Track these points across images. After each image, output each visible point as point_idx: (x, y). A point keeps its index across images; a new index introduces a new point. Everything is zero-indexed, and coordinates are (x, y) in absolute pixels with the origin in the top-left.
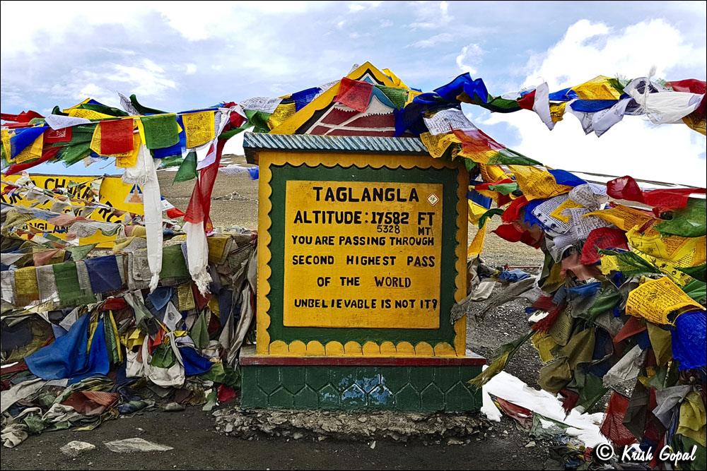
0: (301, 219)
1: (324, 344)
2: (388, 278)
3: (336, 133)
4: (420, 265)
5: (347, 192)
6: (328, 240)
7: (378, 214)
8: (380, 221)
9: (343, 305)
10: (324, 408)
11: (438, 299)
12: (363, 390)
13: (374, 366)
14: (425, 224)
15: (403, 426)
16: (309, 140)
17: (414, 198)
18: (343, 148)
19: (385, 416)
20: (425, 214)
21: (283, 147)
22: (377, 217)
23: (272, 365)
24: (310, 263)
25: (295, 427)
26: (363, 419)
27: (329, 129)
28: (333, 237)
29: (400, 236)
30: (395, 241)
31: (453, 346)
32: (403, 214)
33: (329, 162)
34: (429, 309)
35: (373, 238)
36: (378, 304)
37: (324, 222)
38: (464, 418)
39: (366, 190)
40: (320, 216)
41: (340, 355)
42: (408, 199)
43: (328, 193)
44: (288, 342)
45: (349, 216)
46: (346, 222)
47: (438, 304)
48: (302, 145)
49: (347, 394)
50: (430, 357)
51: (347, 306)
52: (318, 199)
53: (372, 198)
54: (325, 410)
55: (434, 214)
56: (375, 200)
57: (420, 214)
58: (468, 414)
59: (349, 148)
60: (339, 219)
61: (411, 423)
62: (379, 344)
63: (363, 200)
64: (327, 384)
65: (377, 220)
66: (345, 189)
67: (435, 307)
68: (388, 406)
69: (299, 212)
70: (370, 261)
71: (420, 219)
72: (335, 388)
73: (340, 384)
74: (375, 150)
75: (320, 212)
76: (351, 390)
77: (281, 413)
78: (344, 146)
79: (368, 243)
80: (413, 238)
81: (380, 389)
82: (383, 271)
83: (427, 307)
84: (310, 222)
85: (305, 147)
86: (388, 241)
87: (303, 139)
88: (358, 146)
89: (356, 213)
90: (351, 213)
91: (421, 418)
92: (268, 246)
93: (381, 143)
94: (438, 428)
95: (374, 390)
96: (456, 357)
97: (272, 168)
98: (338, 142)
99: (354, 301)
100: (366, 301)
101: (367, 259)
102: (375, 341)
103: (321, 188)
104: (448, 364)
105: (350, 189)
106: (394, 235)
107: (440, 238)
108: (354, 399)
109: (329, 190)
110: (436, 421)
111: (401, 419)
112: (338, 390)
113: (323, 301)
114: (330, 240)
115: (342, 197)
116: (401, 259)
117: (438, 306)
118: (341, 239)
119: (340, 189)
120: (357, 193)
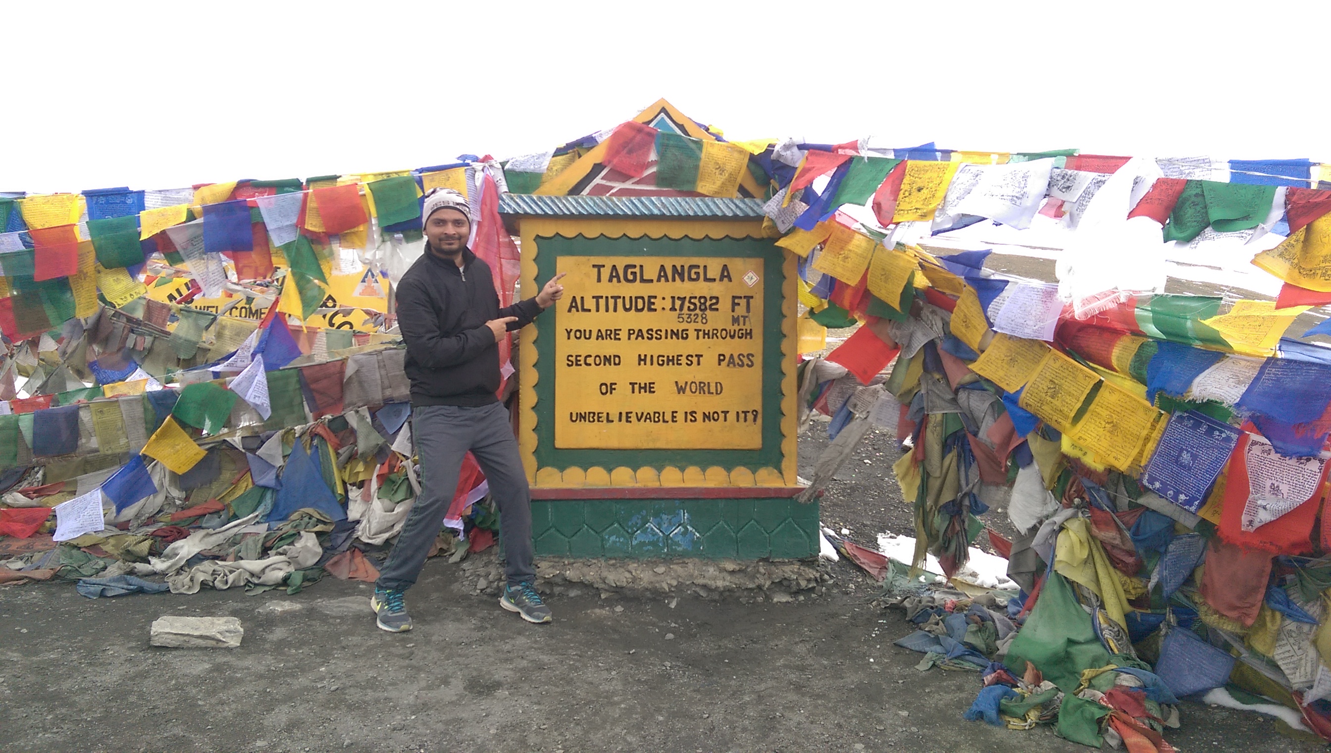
0: (576, 307)
1: (610, 471)
2: (692, 382)
3: (622, 193)
4: (735, 366)
5: (637, 270)
6: (613, 334)
8: (681, 309)
9: (633, 418)
10: (609, 555)
11: (759, 410)
12: (661, 531)
13: (674, 499)
14: (741, 310)
15: (715, 579)
16: (586, 203)
17: (726, 276)
18: (629, 213)
19: (691, 566)
20: (741, 298)
21: (550, 213)
22: (678, 303)
23: (541, 500)
24: (590, 365)
25: (570, 582)
26: (661, 569)
27: (612, 188)
28: (620, 330)
29: (707, 328)
30: (701, 333)
31: (781, 473)
32: (711, 298)
33: (614, 231)
34: (747, 423)
35: (672, 331)
36: (680, 417)
37: (607, 310)
38: (796, 567)
39: (662, 268)
40: (602, 302)
41: (630, 485)
42: (718, 278)
43: (612, 273)
44: (562, 469)
45: (640, 301)
46: (637, 310)
47: (760, 416)
48: (576, 209)
49: (639, 537)
50: (749, 486)
51: (639, 420)
52: (599, 280)
53: (670, 278)
54: (610, 559)
55: (752, 297)
56: (674, 280)
57: (734, 298)
58: (803, 562)
59: (637, 213)
60: (628, 306)
61: (725, 574)
62: (682, 470)
63: (659, 280)
64: (613, 524)
65: (677, 307)
66: (635, 266)
67: (755, 420)
68: (695, 552)
69: (574, 298)
70: (668, 360)
71: (734, 304)
72: (624, 528)
73: (630, 524)
74: (673, 215)
75: (602, 297)
76: (645, 531)
77: (551, 564)
78: (631, 210)
79: (666, 338)
80: (726, 330)
81: (682, 530)
82: (685, 374)
83: (745, 420)
84: (589, 310)
85: (580, 212)
86: (692, 334)
87: (578, 202)
88: (649, 210)
89: (650, 297)
90: (643, 298)
91: (737, 568)
92: (534, 342)
93: (681, 205)
94: (760, 580)
95: (676, 531)
96: (783, 486)
97: (539, 240)
98: (624, 205)
99: (648, 414)
100: (664, 413)
101: (665, 359)
102: (676, 466)
103: (604, 266)
104: (773, 495)
105: (641, 266)
106: (700, 326)
107: (761, 329)
108: (650, 543)
109: (614, 266)
110: (758, 572)
111: (711, 569)
112: (628, 532)
113: (608, 414)
114: (616, 334)
115: (630, 277)
116: (710, 359)
117: (759, 420)
118: (630, 332)
119: (627, 267)
120: (651, 272)
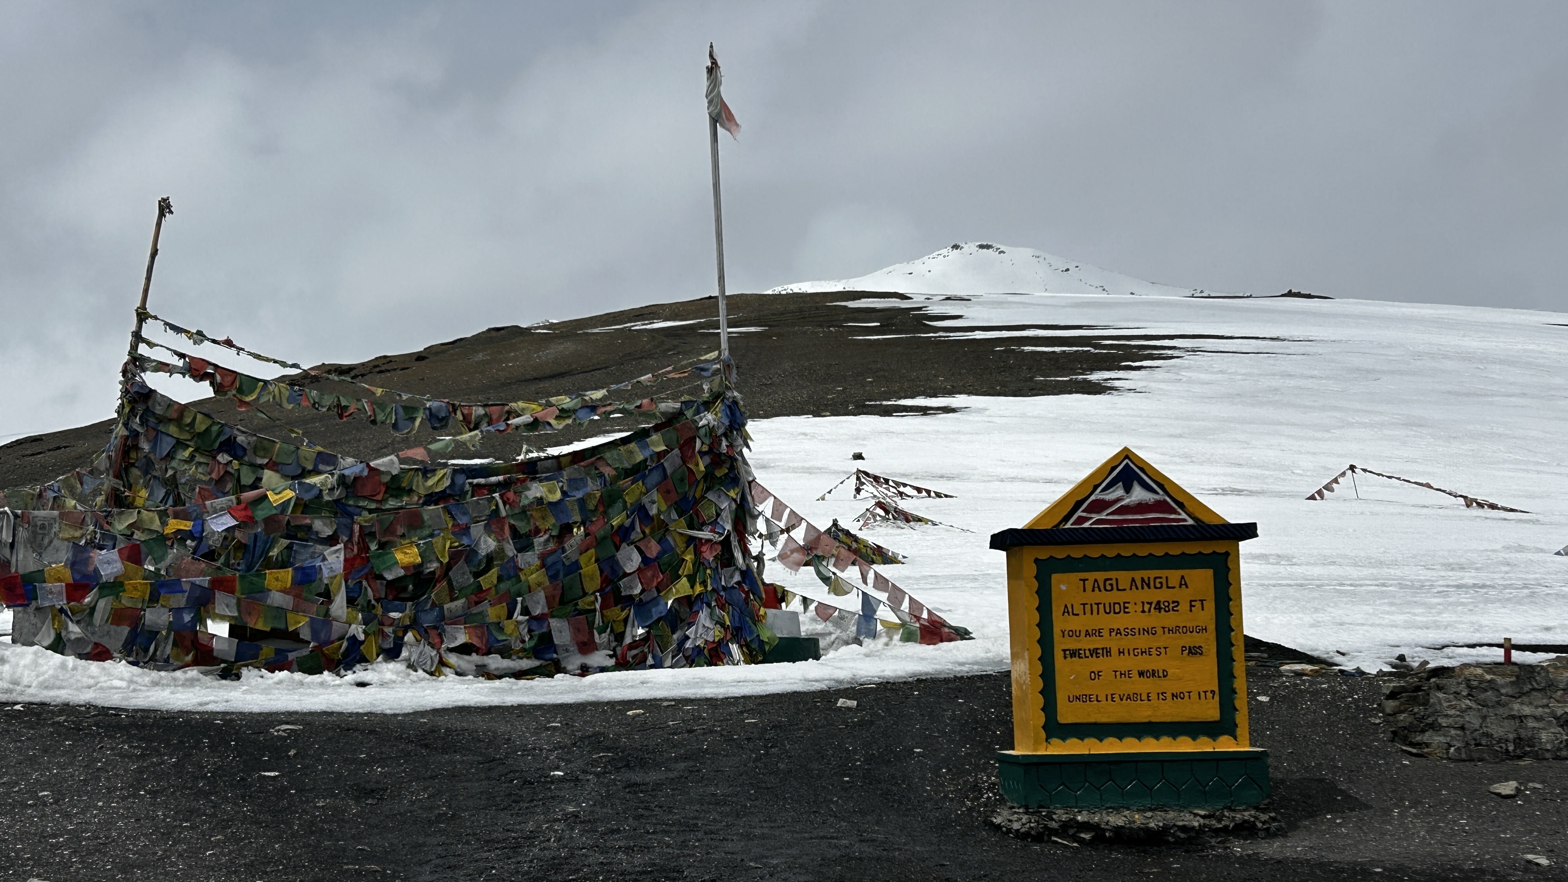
0: (1068, 612)
1: (1101, 740)
3: (1099, 522)
5: (1114, 582)
6: (1099, 633)
7: (1148, 603)
8: (1150, 611)
9: (1117, 698)
10: (1108, 805)
11: (1216, 689)
14: (1197, 611)
15: (1191, 821)
17: (1183, 585)
19: (1171, 812)
20: (1196, 601)
22: (1147, 607)
25: (1081, 823)
26: (1149, 815)
27: (1091, 518)
28: (1103, 629)
29: (1171, 625)
30: (1166, 630)
31: (1235, 738)
32: (1174, 602)
33: (1094, 552)
34: (1207, 700)
35: (1144, 630)
36: (1153, 696)
37: (1092, 614)
38: (1253, 813)
39: (1133, 580)
40: (1088, 607)
41: (1119, 751)
42: (1177, 587)
43: (1094, 585)
44: (1065, 739)
45: (1117, 606)
46: (1115, 613)
47: (1217, 694)
48: (1066, 538)
50: (1212, 750)
51: (1122, 700)
52: (1084, 590)
53: (1139, 586)
54: (1110, 807)
55: (1205, 600)
56: (1143, 588)
57: (1191, 601)
60: (1108, 611)
61: (1198, 818)
62: (1157, 738)
63: (1131, 589)
64: (1108, 781)
65: (1146, 609)
66: (1111, 579)
67: (1213, 697)
68: (1173, 802)
69: (1066, 606)
70: (1142, 653)
71: (1191, 606)
72: (1116, 784)
73: (1121, 781)
75: (1087, 604)
76: (1132, 787)
77: (1065, 811)
79: (1139, 634)
80: (1186, 627)
81: (1163, 785)
82: (1155, 662)
83: (1206, 698)
84: (1077, 615)
86: (1160, 631)
89: (1124, 603)
90: (1119, 604)
91: (1207, 813)
92: (1038, 641)
95: (1157, 786)
96: (1237, 750)
97: (1037, 561)
99: (1129, 694)
100: (1140, 694)
101: (1139, 651)
102: (1153, 736)
103: (1087, 580)
104: (1231, 757)
105: (1117, 579)
106: (1165, 624)
107: (1214, 626)
109: (1096, 580)
110: (1224, 816)
111: (1187, 815)
113: (1097, 695)
114: (1100, 632)
115: (1109, 588)
117: (1217, 697)
118: (1111, 631)
119: (1106, 580)
120: (1124, 583)
